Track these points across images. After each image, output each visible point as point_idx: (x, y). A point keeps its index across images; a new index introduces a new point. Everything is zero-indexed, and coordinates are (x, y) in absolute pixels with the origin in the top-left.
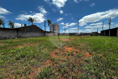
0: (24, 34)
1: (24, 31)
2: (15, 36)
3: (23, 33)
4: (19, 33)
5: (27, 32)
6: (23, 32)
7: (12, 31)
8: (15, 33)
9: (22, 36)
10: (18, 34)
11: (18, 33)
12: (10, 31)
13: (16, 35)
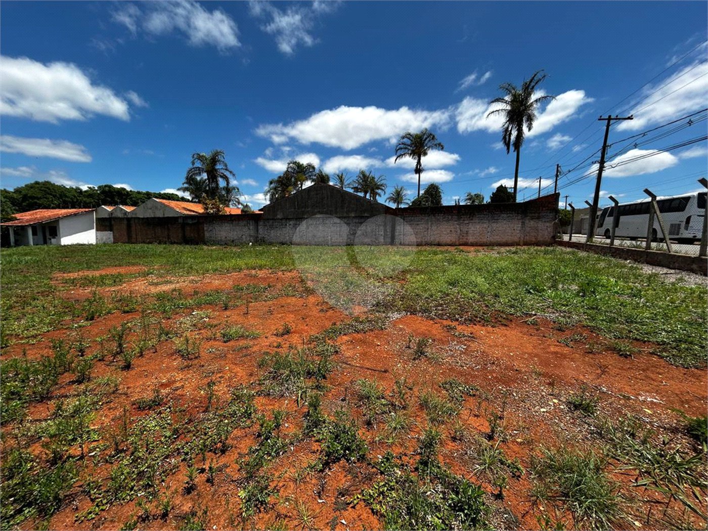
0: (272, 231)
1: (273, 219)
2: (250, 236)
3: (272, 227)
4: (259, 227)
5: (284, 221)
6: (271, 222)
7: (245, 222)
8: (251, 228)
9: (267, 237)
10: (257, 231)
11: (257, 226)
12: (242, 223)
13: (252, 233)
